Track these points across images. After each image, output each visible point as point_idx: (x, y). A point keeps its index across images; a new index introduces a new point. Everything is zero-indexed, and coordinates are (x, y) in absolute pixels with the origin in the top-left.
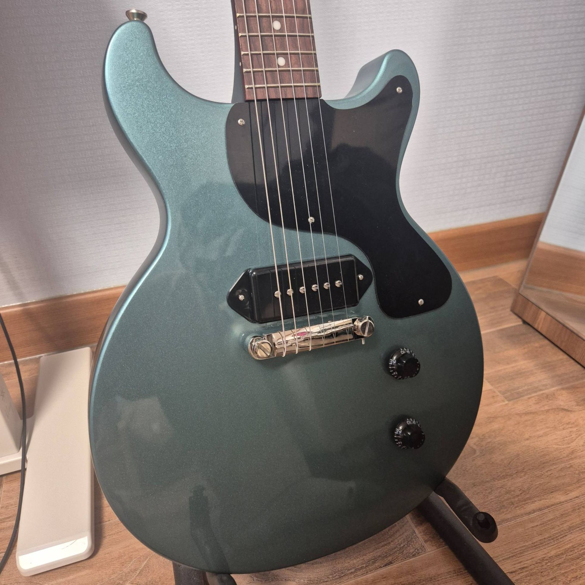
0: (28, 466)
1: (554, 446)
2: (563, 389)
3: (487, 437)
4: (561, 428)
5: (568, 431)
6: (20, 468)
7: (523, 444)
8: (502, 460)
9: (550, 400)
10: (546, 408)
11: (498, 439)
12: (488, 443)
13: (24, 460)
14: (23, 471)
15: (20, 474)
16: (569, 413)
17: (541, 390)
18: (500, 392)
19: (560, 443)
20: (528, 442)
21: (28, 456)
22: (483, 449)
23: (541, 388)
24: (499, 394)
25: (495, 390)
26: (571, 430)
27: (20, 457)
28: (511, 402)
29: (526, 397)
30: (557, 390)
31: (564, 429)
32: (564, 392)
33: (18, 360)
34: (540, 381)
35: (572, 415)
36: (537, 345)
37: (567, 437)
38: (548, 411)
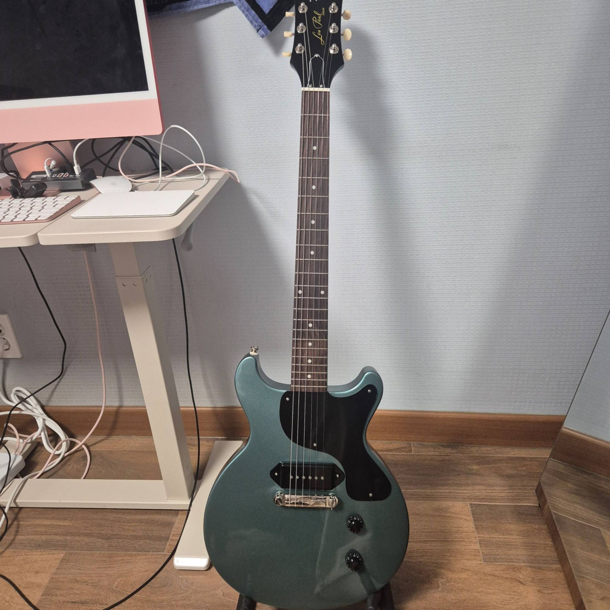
0: (191, 509)
1: (494, 603)
2: (530, 567)
3: (453, 581)
4: (507, 593)
5: (511, 597)
6: (188, 509)
7: (473, 594)
8: (453, 599)
9: (514, 571)
10: (508, 576)
11: (459, 585)
12: (451, 585)
13: (191, 505)
14: (189, 510)
15: (187, 511)
16: (521, 585)
17: (513, 562)
18: (483, 553)
19: (499, 603)
20: (478, 594)
21: (193, 504)
22: (445, 588)
23: (515, 561)
24: (481, 555)
25: (480, 551)
26: (513, 596)
27: (189, 503)
28: (485, 564)
29: (498, 563)
30: (525, 566)
31: (509, 594)
32: (529, 569)
33: (200, 437)
34: (517, 555)
35: (522, 588)
36: (536, 527)
37: (507, 600)
38: (507, 578)
